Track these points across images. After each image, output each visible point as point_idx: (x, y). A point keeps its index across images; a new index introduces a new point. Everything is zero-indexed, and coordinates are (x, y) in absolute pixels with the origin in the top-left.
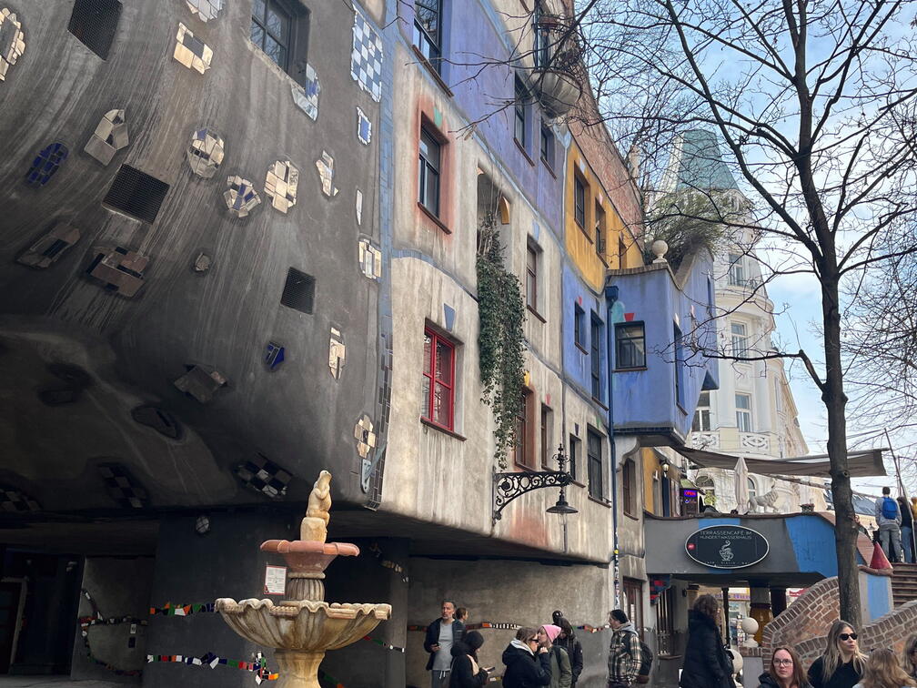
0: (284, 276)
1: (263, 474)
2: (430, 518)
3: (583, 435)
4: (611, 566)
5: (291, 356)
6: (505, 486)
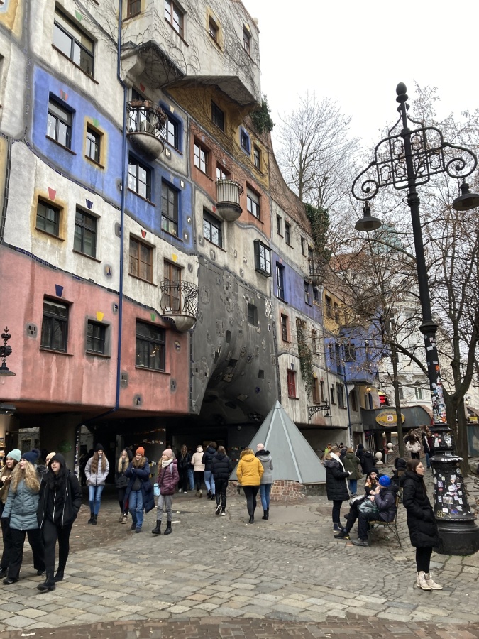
0: (258, 372)
1: (255, 416)
3: (335, 387)
4: (348, 429)
5: (261, 389)
6: (311, 410)
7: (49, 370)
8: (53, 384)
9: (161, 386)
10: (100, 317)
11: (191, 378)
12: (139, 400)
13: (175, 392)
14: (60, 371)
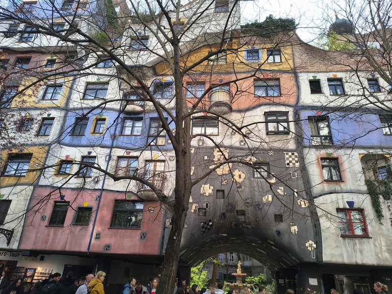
0: (273, 217)
2: (355, 263)
5: (281, 232)
7: (49, 235)
8: (50, 241)
9: (130, 238)
10: (86, 205)
11: (164, 229)
12: (109, 247)
13: (144, 241)
14: (55, 234)
